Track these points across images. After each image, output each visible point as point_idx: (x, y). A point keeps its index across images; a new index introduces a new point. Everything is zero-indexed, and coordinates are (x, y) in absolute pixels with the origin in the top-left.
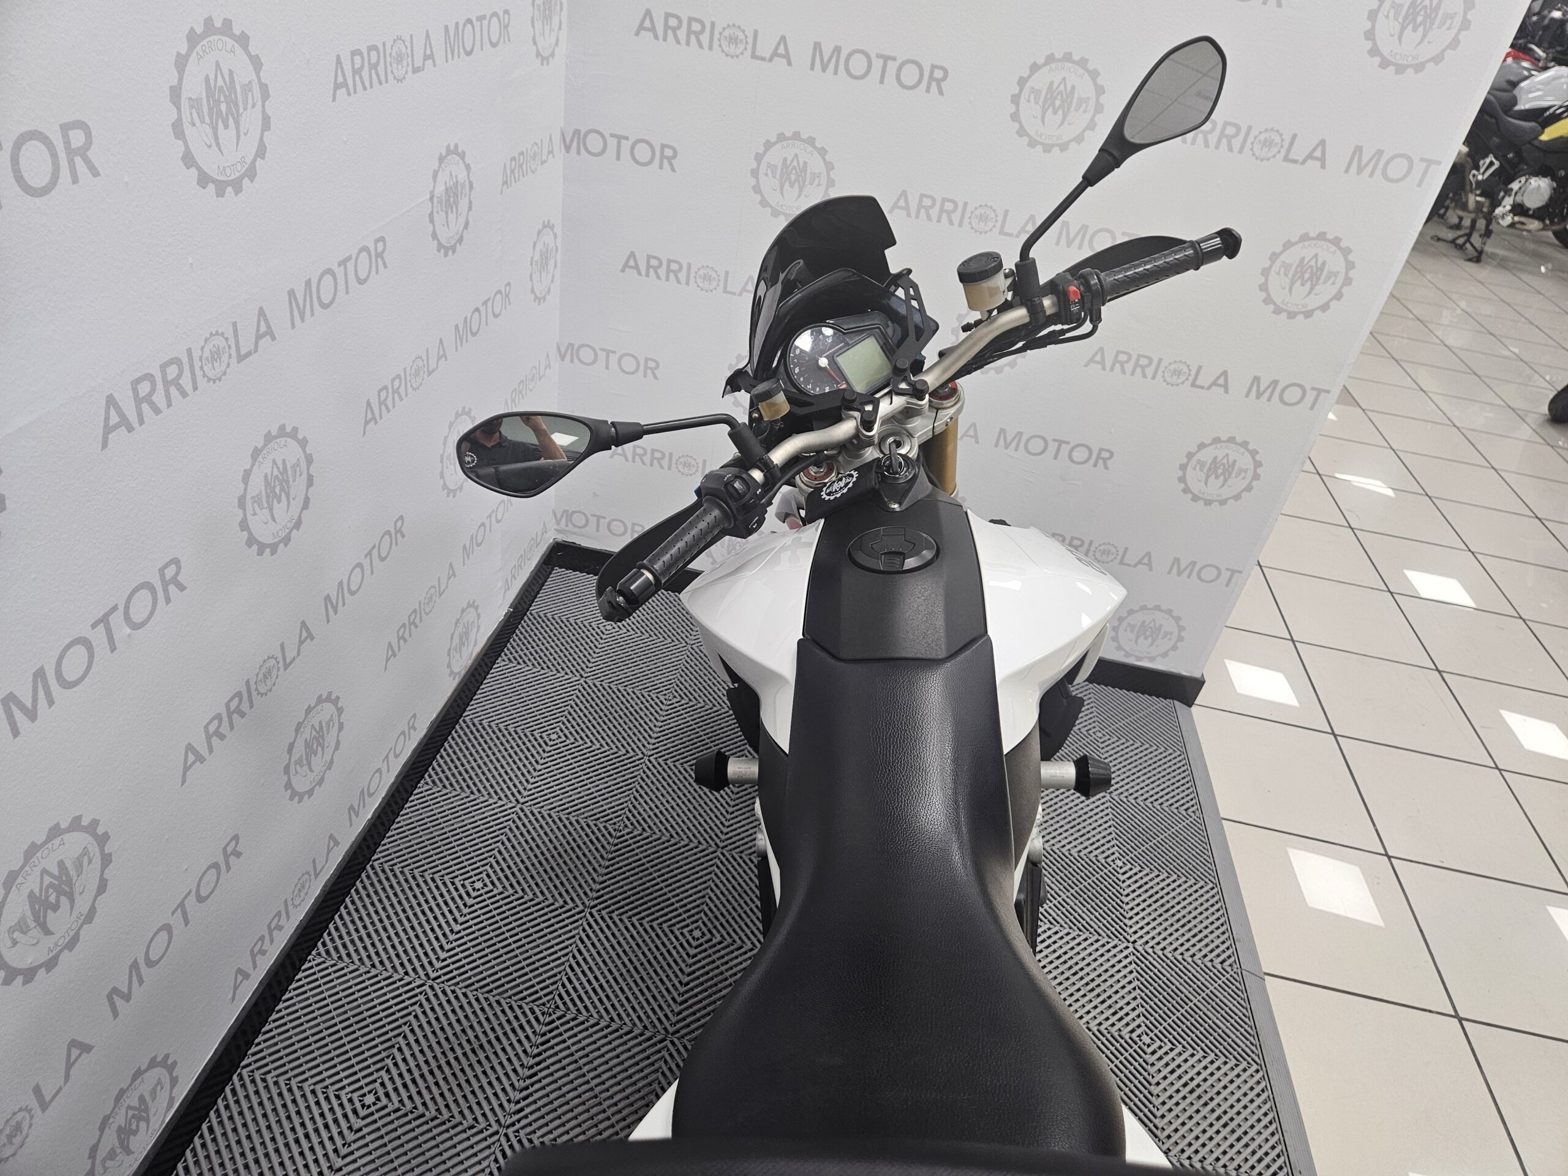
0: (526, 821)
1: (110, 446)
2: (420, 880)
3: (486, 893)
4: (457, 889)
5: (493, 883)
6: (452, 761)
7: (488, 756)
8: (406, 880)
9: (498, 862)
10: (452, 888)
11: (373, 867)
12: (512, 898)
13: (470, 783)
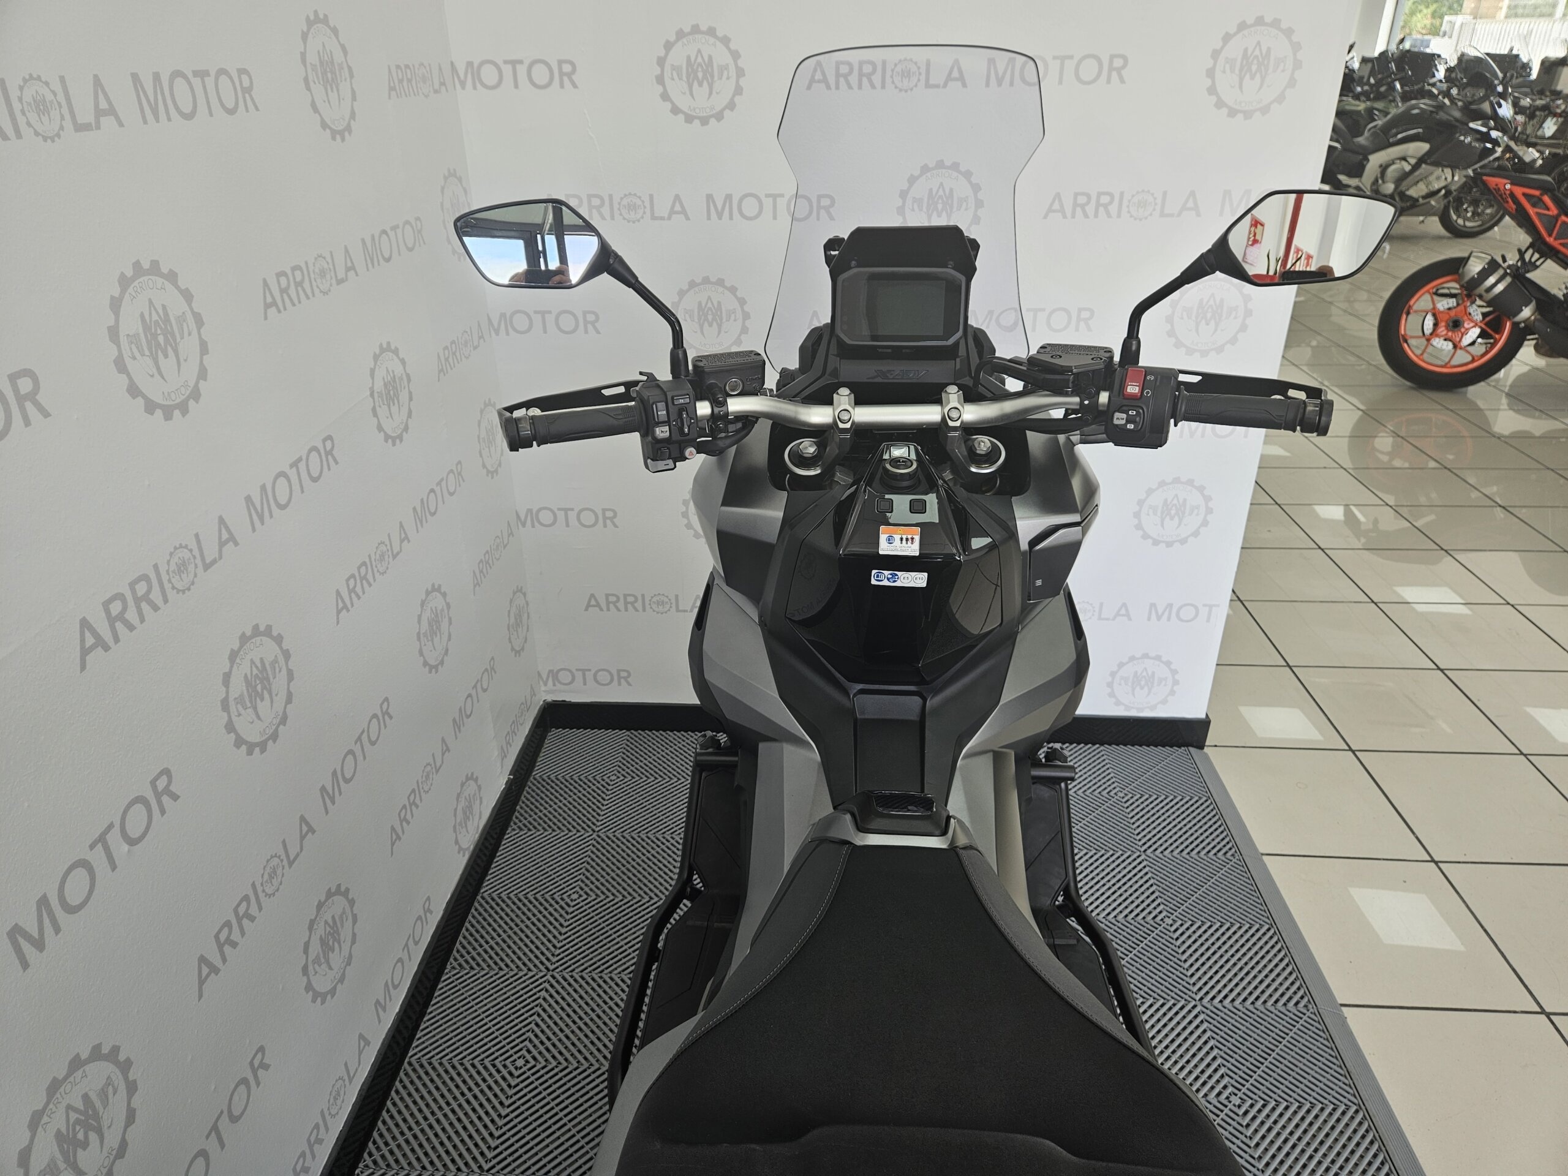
0: (559, 988)
1: (88, 667)
2: (460, 1069)
3: (529, 1069)
4: (498, 1071)
5: (534, 1058)
6: (476, 940)
7: (511, 928)
8: (446, 1072)
9: (536, 1036)
10: (493, 1071)
11: (410, 1064)
12: (556, 1070)
13: (497, 959)
